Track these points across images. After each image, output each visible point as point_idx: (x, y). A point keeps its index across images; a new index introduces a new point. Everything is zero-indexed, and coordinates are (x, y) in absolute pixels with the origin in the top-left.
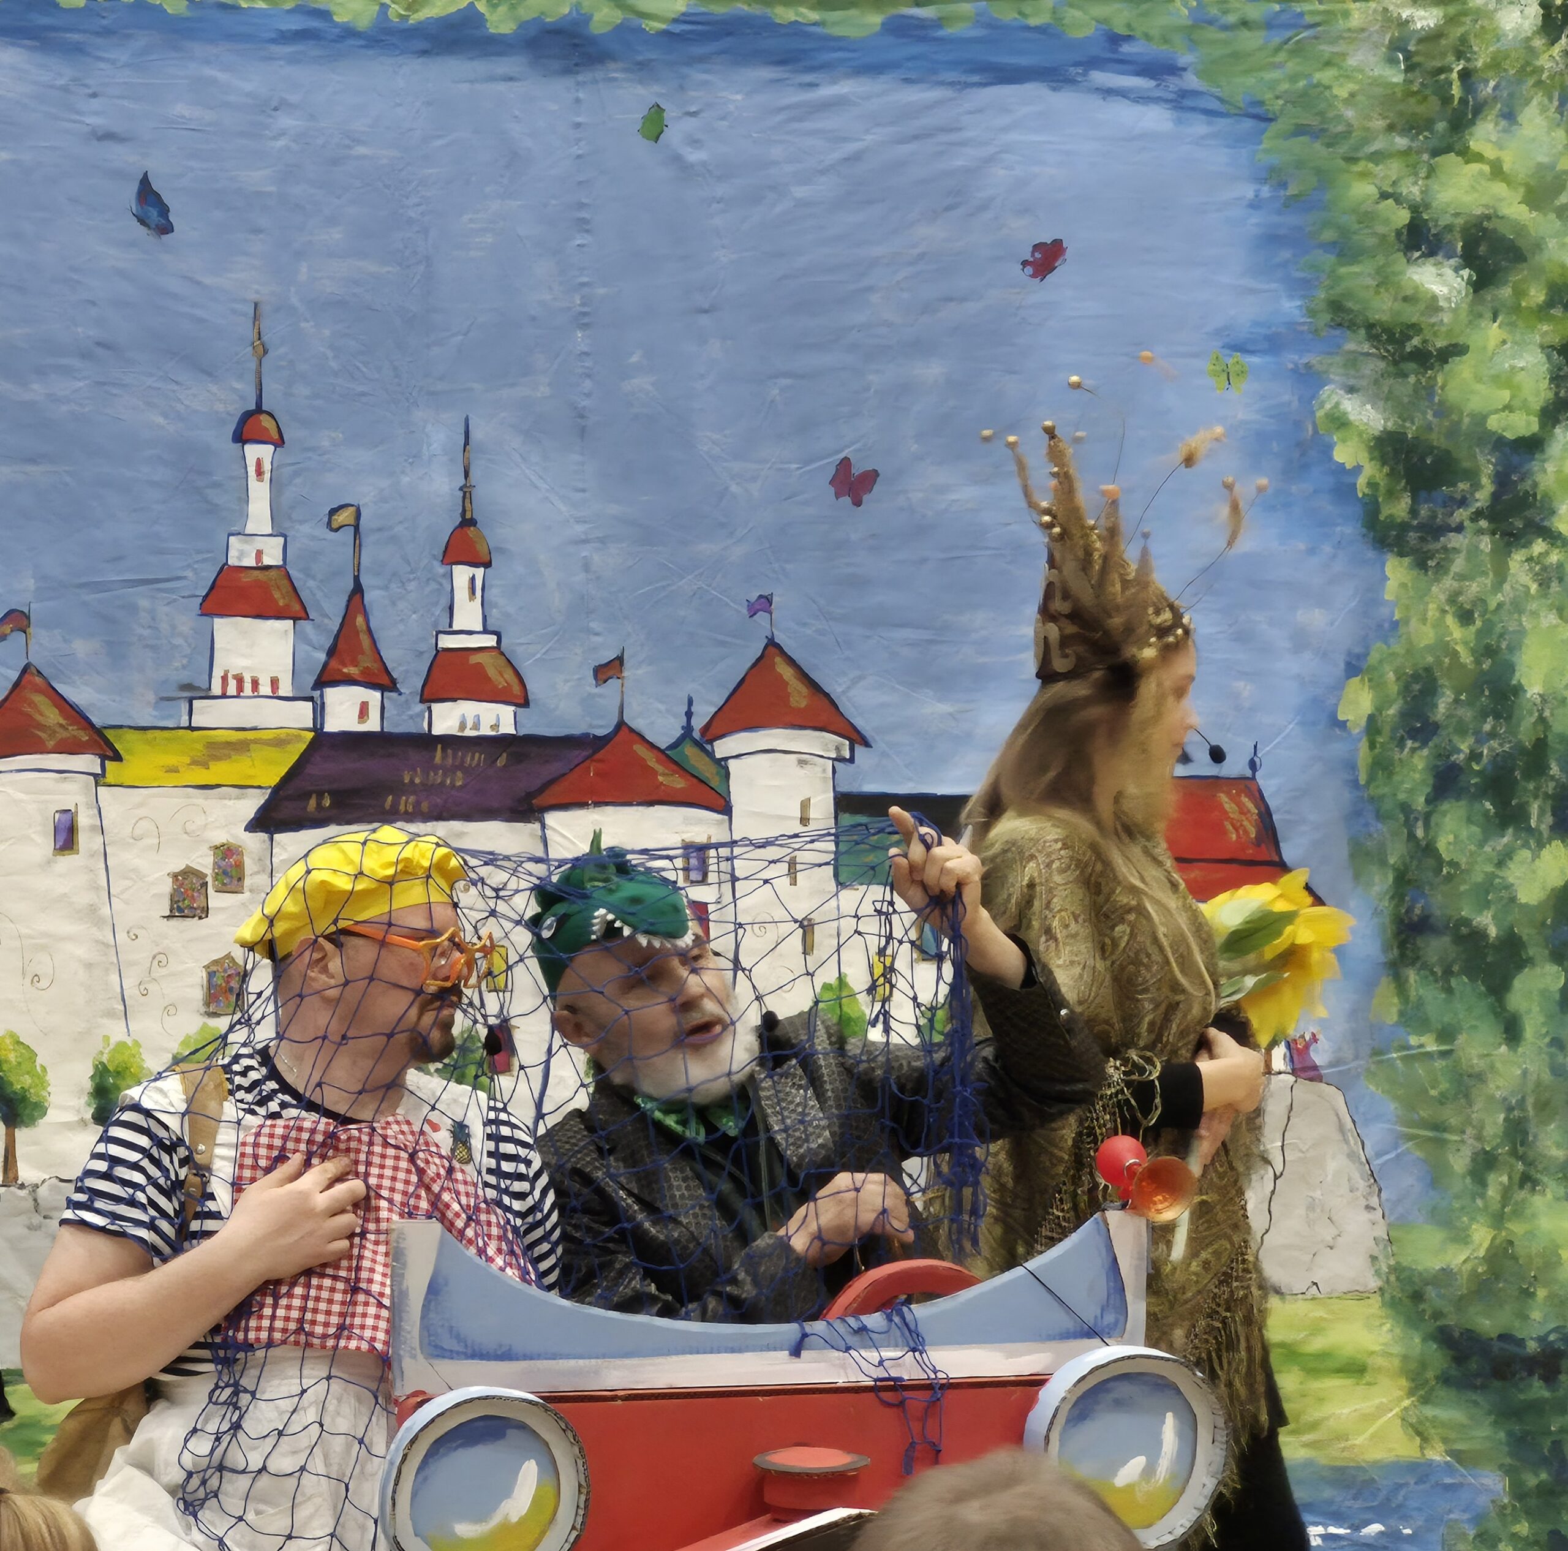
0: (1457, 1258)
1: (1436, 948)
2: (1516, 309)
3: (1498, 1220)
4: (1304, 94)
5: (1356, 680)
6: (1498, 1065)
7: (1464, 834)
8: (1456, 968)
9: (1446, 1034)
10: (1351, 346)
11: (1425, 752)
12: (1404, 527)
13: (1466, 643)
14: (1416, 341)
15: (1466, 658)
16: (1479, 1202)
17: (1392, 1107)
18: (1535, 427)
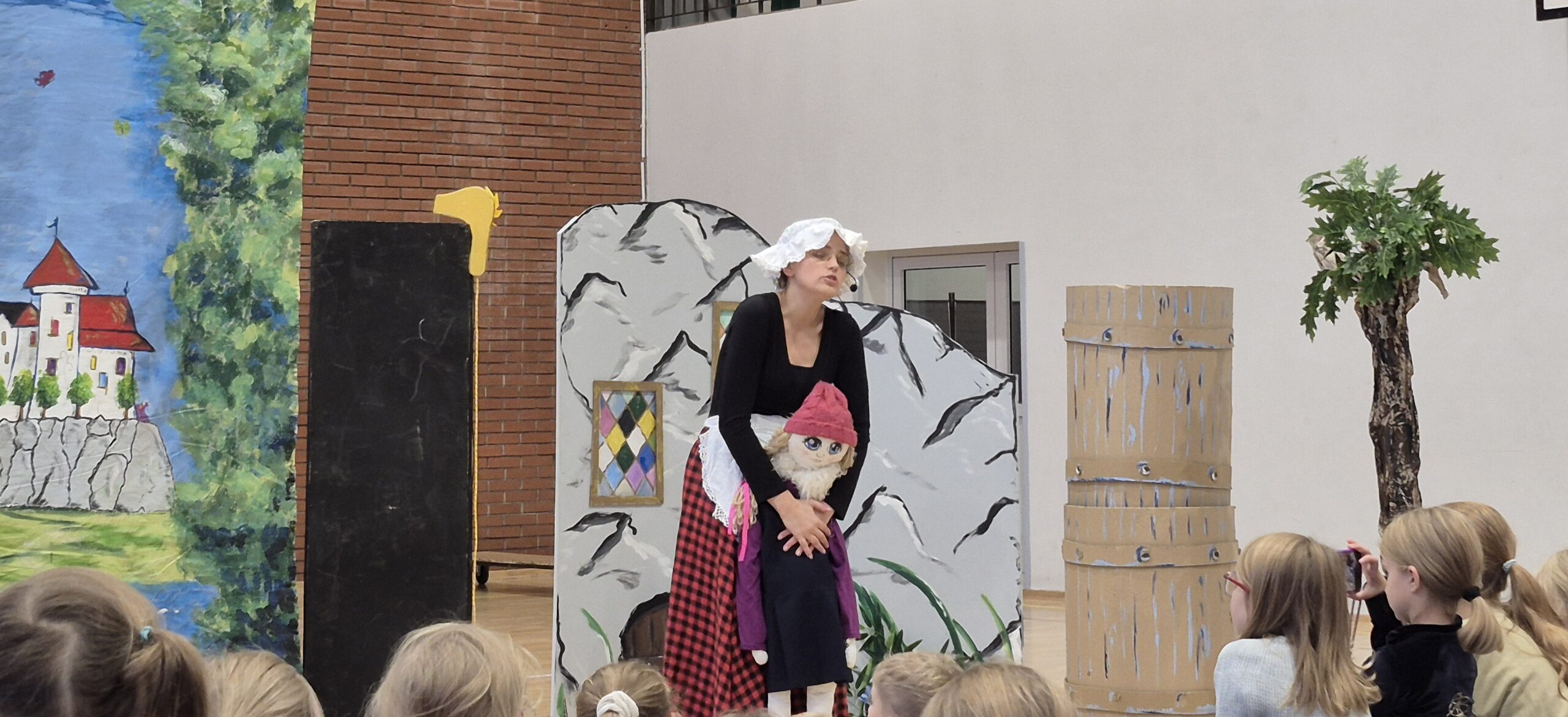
0: (203, 496)
1: (200, 367)
2: (245, 107)
3: (221, 480)
4: (159, 15)
5: (171, 256)
6: (225, 416)
7: (214, 320)
8: (208, 376)
9: (203, 403)
10: (175, 119)
11: (199, 287)
12: (195, 194)
13: (218, 242)
14: (202, 118)
15: (218, 248)
16: (214, 473)
17: (178, 433)
18: (251, 155)
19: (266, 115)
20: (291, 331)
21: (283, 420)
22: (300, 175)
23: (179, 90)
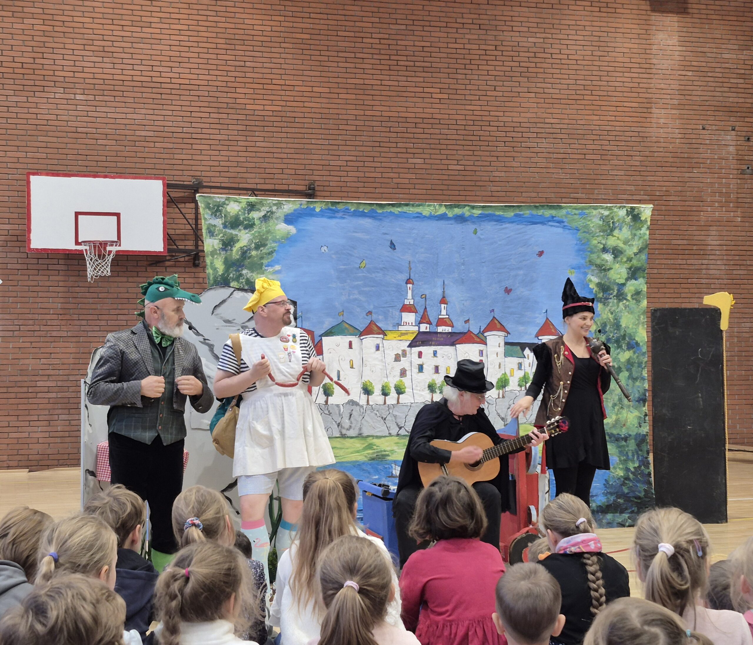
0: (610, 421)
2: (621, 262)
4: (585, 226)
10: (593, 268)
13: (612, 318)
14: (604, 267)
18: (624, 282)
19: (630, 265)
20: (644, 354)
21: (642, 391)
22: (645, 289)
23: (594, 256)
